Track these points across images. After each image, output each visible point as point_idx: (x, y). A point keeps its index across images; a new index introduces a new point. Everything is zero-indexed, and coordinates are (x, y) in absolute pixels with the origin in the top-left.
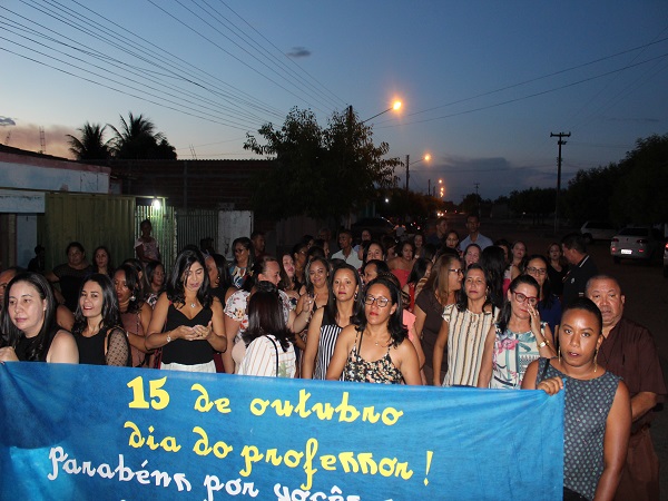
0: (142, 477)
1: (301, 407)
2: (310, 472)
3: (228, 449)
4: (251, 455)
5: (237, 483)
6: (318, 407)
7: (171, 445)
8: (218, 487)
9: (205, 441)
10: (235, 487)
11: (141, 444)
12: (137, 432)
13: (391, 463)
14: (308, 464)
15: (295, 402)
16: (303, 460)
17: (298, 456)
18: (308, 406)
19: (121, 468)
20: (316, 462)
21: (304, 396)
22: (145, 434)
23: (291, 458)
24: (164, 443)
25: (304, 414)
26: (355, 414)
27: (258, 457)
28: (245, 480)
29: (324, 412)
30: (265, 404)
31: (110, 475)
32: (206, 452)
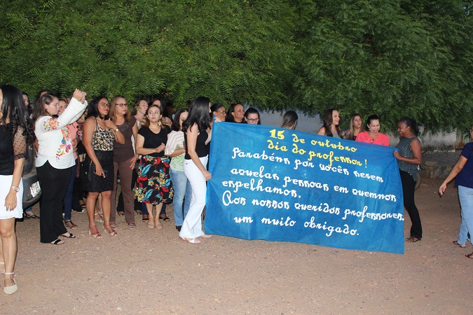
0: (271, 158)
1: (327, 144)
2: (331, 161)
3: (304, 152)
4: (312, 154)
5: (307, 162)
6: (332, 145)
7: (284, 149)
8: (300, 164)
9: (297, 149)
10: (306, 164)
11: (272, 148)
12: (272, 144)
13: (356, 161)
14: (331, 158)
15: (325, 143)
16: (329, 157)
17: (327, 156)
18: (329, 144)
19: (263, 155)
20: (333, 158)
21: (327, 141)
22: (275, 145)
23: (325, 156)
24: (281, 148)
25: (328, 146)
26: (343, 148)
27: (314, 155)
28: (309, 162)
29: (334, 146)
30: (316, 142)
31: (258, 157)
32: (296, 152)
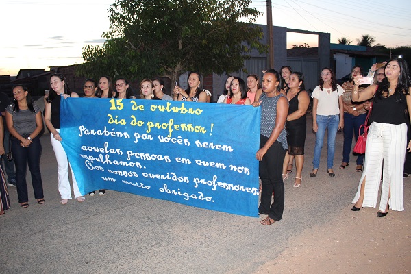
0: (113, 134)
1: (168, 108)
2: (171, 131)
3: (142, 123)
4: (150, 125)
5: (145, 135)
6: (173, 108)
7: (123, 122)
8: (139, 137)
9: (135, 120)
10: (145, 137)
11: (112, 122)
12: (112, 118)
13: (199, 128)
14: (170, 128)
15: (166, 106)
16: (168, 126)
17: (166, 125)
18: (170, 108)
19: (105, 131)
20: (173, 127)
21: (168, 104)
22: (114, 119)
23: (164, 126)
24: (120, 122)
25: (169, 111)
26: (186, 111)
27: (152, 126)
28: (148, 134)
29: (176, 110)
30: (155, 107)
31: (101, 134)
32: (135, 125)
